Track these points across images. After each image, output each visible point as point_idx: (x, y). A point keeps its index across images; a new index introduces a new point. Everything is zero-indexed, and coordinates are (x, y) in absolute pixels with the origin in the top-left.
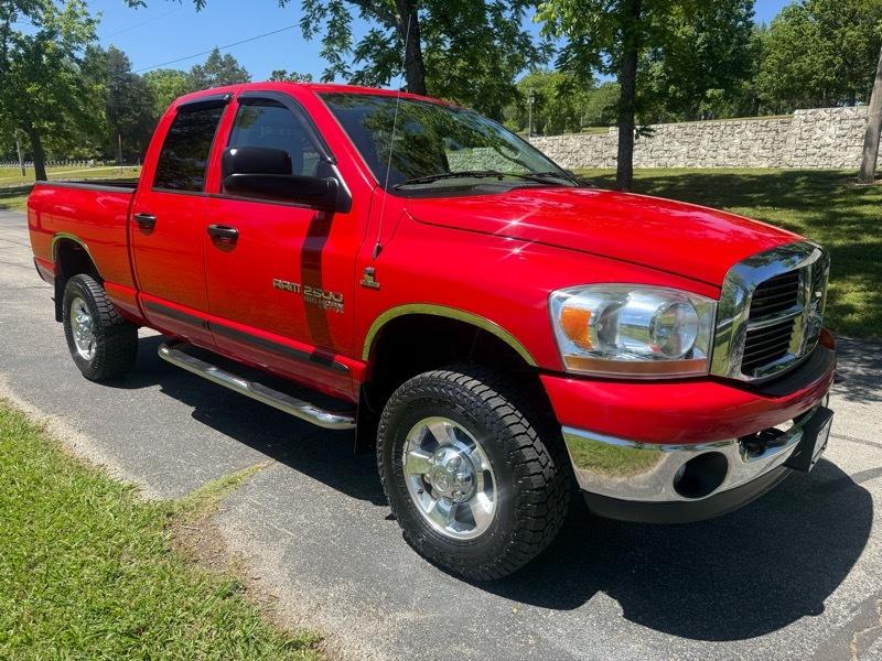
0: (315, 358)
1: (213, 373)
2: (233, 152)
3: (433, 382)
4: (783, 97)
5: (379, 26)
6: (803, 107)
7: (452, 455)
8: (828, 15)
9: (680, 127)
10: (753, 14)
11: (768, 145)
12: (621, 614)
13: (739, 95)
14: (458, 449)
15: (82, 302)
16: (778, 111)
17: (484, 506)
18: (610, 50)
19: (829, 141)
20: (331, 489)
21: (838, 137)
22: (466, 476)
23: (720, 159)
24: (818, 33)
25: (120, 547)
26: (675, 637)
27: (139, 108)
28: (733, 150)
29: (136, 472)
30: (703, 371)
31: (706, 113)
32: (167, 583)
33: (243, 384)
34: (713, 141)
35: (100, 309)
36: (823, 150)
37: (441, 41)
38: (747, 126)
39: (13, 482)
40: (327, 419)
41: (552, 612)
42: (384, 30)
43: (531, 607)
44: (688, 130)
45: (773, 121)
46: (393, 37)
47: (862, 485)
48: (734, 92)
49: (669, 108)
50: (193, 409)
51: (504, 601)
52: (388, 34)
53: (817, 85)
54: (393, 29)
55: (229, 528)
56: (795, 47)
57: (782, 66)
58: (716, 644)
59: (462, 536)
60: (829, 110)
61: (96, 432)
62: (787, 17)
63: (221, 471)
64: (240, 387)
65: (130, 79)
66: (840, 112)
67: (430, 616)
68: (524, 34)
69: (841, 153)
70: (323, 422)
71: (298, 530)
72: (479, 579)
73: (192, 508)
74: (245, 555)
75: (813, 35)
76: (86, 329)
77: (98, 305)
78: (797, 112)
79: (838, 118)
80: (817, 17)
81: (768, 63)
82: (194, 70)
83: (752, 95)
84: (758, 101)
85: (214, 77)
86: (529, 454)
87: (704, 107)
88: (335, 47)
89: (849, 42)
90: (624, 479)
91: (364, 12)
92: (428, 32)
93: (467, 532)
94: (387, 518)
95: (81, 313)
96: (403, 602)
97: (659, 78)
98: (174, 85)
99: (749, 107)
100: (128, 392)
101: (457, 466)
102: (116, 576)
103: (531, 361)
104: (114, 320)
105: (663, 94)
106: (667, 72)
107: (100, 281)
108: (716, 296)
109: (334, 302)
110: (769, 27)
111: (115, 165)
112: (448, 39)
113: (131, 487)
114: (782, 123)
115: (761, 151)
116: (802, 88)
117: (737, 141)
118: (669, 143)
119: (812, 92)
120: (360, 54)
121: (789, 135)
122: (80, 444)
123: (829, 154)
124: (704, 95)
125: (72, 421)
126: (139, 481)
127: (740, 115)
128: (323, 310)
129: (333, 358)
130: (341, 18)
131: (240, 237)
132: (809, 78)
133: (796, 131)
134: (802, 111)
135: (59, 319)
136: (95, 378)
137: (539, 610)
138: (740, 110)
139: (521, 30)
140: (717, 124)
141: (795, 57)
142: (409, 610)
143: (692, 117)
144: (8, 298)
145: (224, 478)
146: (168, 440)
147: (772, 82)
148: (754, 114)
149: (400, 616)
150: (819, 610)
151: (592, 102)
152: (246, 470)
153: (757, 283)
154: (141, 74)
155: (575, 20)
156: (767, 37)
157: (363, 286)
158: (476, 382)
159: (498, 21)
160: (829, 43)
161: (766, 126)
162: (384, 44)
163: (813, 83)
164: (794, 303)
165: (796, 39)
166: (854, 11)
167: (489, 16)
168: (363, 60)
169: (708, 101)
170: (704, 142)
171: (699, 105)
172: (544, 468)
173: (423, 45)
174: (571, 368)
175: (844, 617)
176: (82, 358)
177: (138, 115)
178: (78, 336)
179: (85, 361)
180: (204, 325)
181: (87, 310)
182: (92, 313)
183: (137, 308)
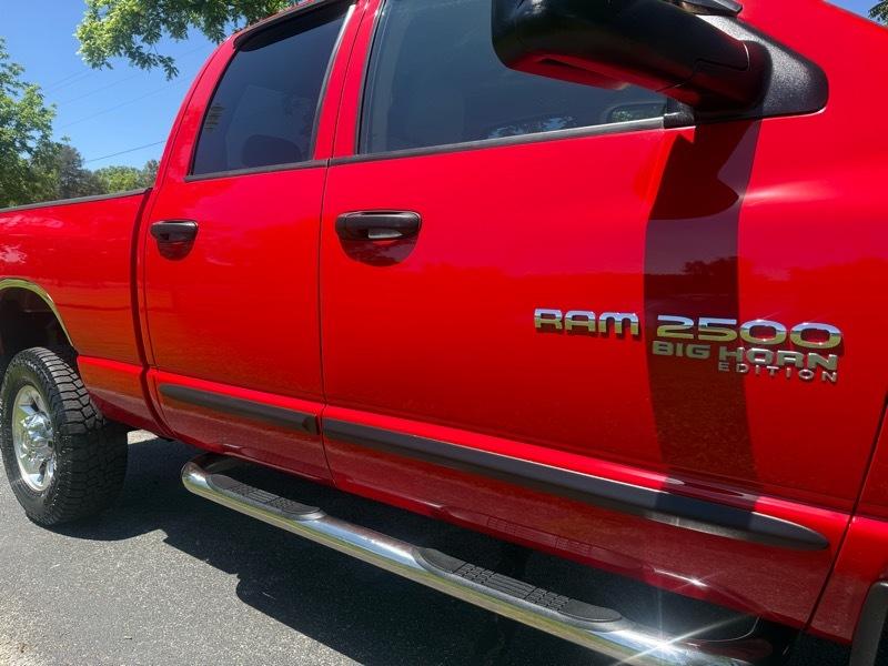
1: (314, 524)
15: (34, 393)
65: (81, 175)
76: (38, 438)
77: (64, 396)
95: (30, 412)
104: (89, 422)
107: (69, 356)
136: (51, 521)
154: (92, 171)
176: (27, 487)
178: (23, 451)
179: (34, 492)
180: (305, 425)
181: (42, 406)
182: (51, 411)
183: (143, 402)
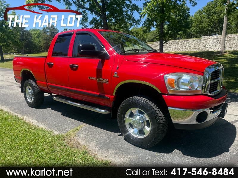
0: (100, 96)
1: (69, 102)
2: (81, 45)
3: (133, 99)
4: (198, 34)
5: (96, 16)
6: (203, 36)
7: (138, 117)
8: (208, 13)
9: (173, 41)
10: (190, 12)
11: (196, 45)
12: (182, 154)
13: (187, 33)
14: (140, 116)
15: (29, 87)
16: (197, 37)
17: (147, 129)
18: (156, 22)
19: (211, 44)
20: (103, 130)
21: (213, 43)
22: (142, 122)
23: (184, 49)
24: (206, 17)
25: (54, 145)
26: (196, 158)
27: (27, 39)
28: (187, 47)
29: (51, 128)
30: (200, 93)
31: (178, 38)
32: (68, 152)
33: (78, 104)
34: (181, 45)
35: (35, 89)
36: (210, 47)
37: (112, 20)
38: (190, 41)
39: (20, 132)
40: (103, 111)
41: (165, 154)
42: (97, 17)
43: (160, 153)
44: (175, 42)
45: (197, 39)
46: (99, 19)
47: (233, 124)
48: (186, 32)
49: (169, 37)
50: (61, 113)
51: (153, 152)
52: (98, 18)
53: (206, 30)
54: (99, 17)
55: (79, 140)
56: (200, 21)
57: (197, 26)
58: (206, 159)
59: (142, 137)
60: (211, 36)
61: (37, 119)
62: (198, 13)
63: (74, 127)
64: (78, 105)
65: (25, 31)
66: (213, 37)
67: (136, 156)
68: (134, 17)
69: (215, 47)
70: (102, 112)
71: (97, 139)
72: (146, 148)
73: (69, 136)
74: (86, 146)
75: (205, 18)
76: (30, 94)
77: (35, 87)
78: (202, 37)
79: (213, 38)
80: (206, 13)
81: (194, 25)
82: (43, 29)
83: (190, 33)
84: (192, 35)
85: (48, 30)
86: (159, 115)
87: (178, 36)
88: (84, 22)
89: (214, 19)
90: (182, 120)
91: (91, 13)
92: (108, 18)
93: (142, 136)
94: (119, 135)
95: (28, 89)
96: (129, 154)
97: (166, 29)
98: (37, 33)
99: (190, 36)
100: (42, 110)
101: (140, 119)
102: (54, 151)
103: (160, 92)
104: (39, 91)
105: (167, 33)
106: (168, 28)
107: (35, 81)
108: (203, 75)
109: (105, 81)
110: (193, 16)
111: (21, 54)
112: (114, 19)
113: (51, 132)
114: (199, 40)
115: (194, 47)
116: (203, 31)
117: (188, 44)
118: (170, 45)
119: (205, 32)
120: (91, 23)
121: (201, 43)
122: (34, 122)
123: (211, 47)
124: (178, 33)
125: (30, 117)
126: (53, 130)
127: (187, 38)
128: (102, 84)
129: (104, 96)
130: (85, 14)
131: (79, 67)
132: (204, 28)
133: (203, 42)
134: (204, 37)
135: (22, 92)
136: (33, 106)
137: (162, 154)
138: (187, 37)
139: (133, 16)
140: (188, 40)
141: (200, 23)
142: (130, 155)
143: (175, 38)
144: (2, 89)
145: (74, 129)
146: (57, 121)
147: (195, 30)
148: (191, 38)
149: (129, 157)
150: (228, 151)
151: (149, 35)
152: (80, 126)
153: (212, 72)
154: (28, 30)
155: (151, 14)
156: (193, 18)
157: (114, 77)
158: (144, 99)
159: (127, 15)
160: (209, 20)
161: (195, 41)
162: (97, 21)
163: (205, 30)
164: (218, 78)
165: (201, 19)
166: (215, 12)
167: (124, 13)
168: (91, 25)
169: (179, 35)
170: (179, 45)
171: (177, 36)
172: (163, 118)
173: (107, 21)
174: (170, 93)
175: (235, 152)
176: (29, 101)
177: (27, 41)
178: (28, 96)
179: (30, 102)
180: (67, 90)
181: (31, 89)
182: (33, 90)
183: (47, 88)
